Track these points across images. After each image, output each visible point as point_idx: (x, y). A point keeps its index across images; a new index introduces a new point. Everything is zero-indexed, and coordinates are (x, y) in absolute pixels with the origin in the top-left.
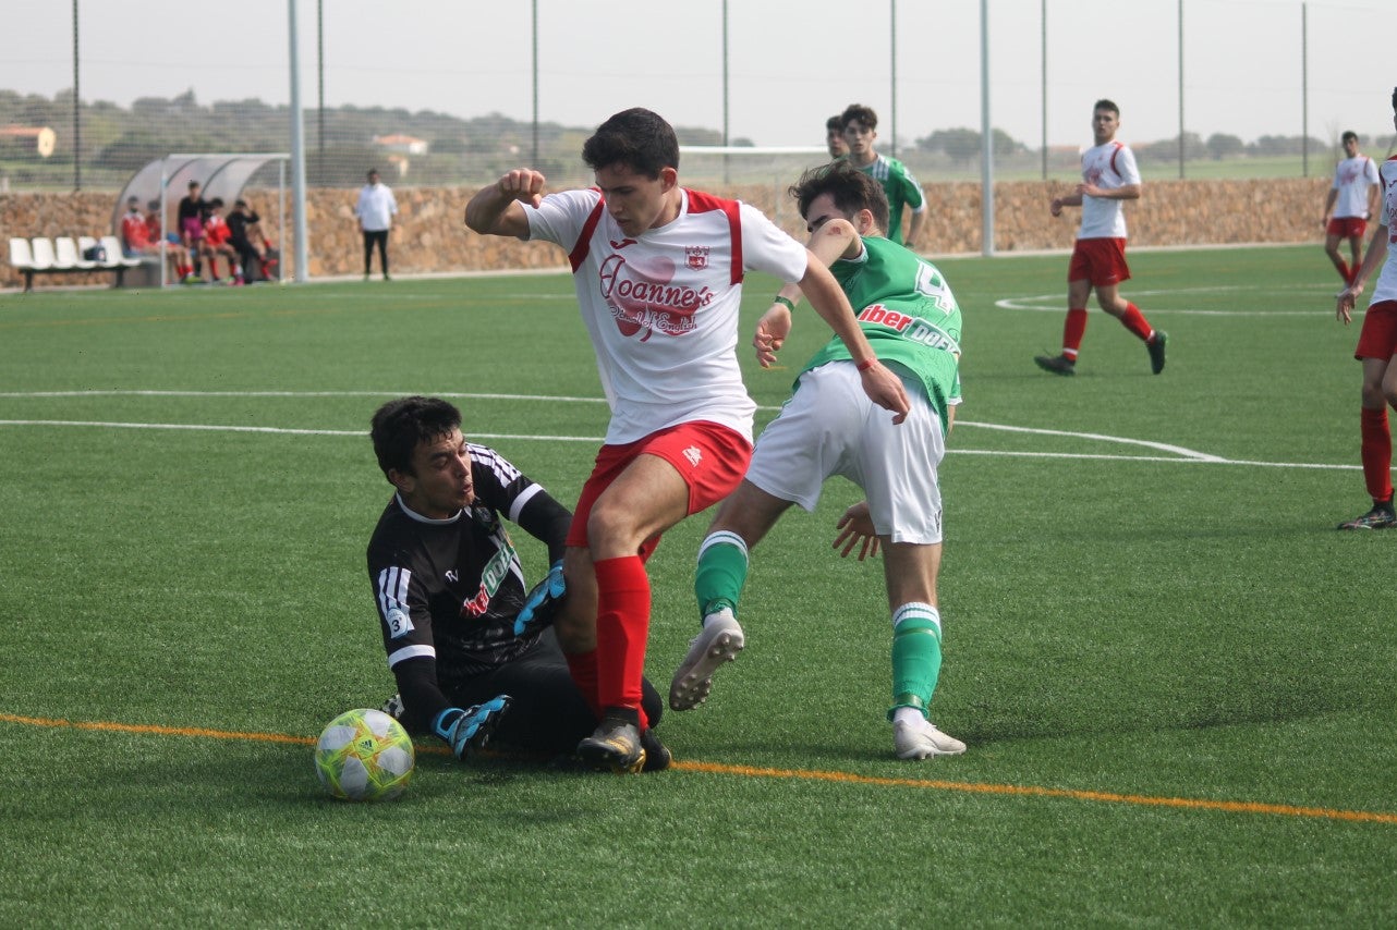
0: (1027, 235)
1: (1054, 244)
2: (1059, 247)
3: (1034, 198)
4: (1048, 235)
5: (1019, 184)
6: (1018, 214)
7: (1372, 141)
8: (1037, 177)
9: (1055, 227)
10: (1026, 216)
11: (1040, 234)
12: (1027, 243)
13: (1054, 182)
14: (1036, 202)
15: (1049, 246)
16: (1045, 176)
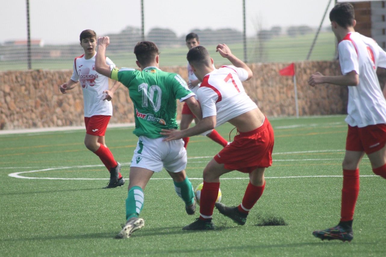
0: (16, 117)
1: (39, 124)
2: (44, 126)
3: (21, 85)
4: (34, 116)
5: (9, 73)
6: (8, 99)
7: (284, 31)
8: (24, 68)
9: (40, 109)
10: (15, 99)
11: (27, 115)
12: (16, 123)
13: (38, 71)
14: (23, 88)
15: (35, 125)
16: (30, 67)
